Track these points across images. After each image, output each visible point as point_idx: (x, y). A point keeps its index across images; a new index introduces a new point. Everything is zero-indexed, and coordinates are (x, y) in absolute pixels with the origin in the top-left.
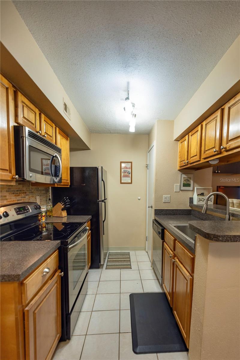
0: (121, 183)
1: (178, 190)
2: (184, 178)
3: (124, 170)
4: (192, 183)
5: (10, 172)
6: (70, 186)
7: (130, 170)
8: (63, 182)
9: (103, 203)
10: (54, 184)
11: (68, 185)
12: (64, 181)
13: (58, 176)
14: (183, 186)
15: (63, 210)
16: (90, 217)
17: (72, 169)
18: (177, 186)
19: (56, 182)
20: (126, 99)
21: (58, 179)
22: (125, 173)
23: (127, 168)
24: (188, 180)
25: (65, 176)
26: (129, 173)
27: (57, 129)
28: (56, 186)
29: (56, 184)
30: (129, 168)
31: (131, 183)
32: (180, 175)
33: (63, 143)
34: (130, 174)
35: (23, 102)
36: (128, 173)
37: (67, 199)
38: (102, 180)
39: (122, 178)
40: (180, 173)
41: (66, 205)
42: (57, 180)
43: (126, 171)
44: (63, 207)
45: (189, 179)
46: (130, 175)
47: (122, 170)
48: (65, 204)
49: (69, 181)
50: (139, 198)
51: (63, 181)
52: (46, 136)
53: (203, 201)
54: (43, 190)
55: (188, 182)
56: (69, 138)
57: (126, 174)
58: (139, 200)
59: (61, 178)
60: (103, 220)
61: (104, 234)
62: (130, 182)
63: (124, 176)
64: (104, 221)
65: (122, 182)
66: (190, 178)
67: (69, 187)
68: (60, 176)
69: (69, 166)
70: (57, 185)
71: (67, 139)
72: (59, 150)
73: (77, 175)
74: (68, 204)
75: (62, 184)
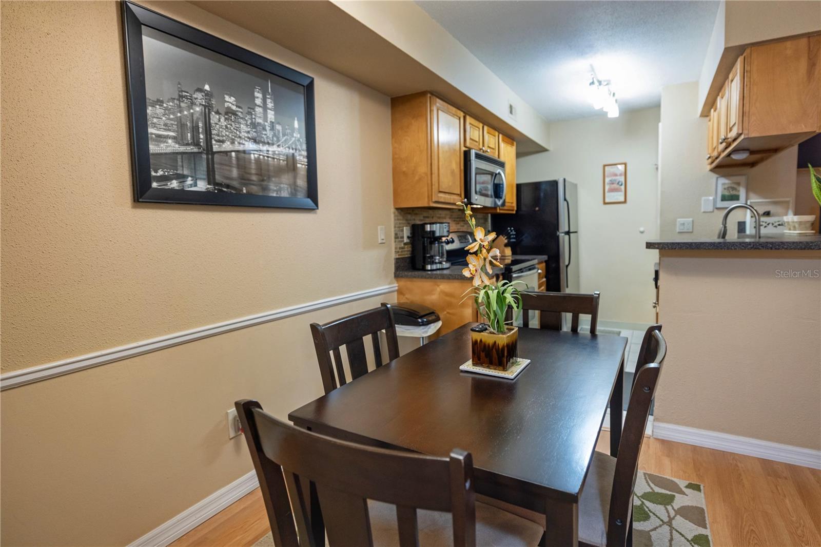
0: (605, 203)
1: (710, 208)
2: (724, 184)
3: (610, 179)
4: (742, 193)
5: (461, 196)
6: (516, 211)
7: (622, 179)
8: (507, 206)
9: (567, 237)
10: (495, 208)
11: (513, 210)
12: (509, 204)
13: (501, 198)
14: (722, 200)
15: (506, 245)
16: (545, 257)
17: (519, 186)
18: (708, 201)
19: (498, 206)
20: (590, 84)
21: (501, 201)
22: (613, 184)
23: (616, 175)
24: (733, 189)
25: (509, 198)
26: (620, 183)
27: (501, 136)
28: (498, 211)
29: (498, 208)
30: (621, 175)
31: (625, 202)
32: (714, 180)
33: (507, 153)
34: (621, 185)
35: (470, 124)
36: (618, 183)
37: (511, 231)
38: (565, 200)
39: (607, 194)
40: (714, 176)
41: (511, 239)
42: (499, 203)
43: (615, 180)
44: (506, 241)
45: (735, 186)
46: (623, 187)
47: (607, 180)
48: (509, 238)
49: (515, 205)
50: (642, 229)
51: (507, 204)
52: (489, 151)
53: (765, 227)
54: (481, 219)
55: (734, 193)
56: (515, 143)
57: (615, 186)
58: (642, 232)
59: (505, 200)
60: (567, 263)
61: (567, 287)
62: (622, 199)
63: (611, 190)
64: (567, 266)
65: (607, 200)
66: (739, 184)
67: (514, 212)
68: (504, 198)
69: (516, 182)
70: (500, 209)
71: (512, 144)
72: (502, 165)
73: (527, 196)
74: (513, 238)
75: (505, 208)
